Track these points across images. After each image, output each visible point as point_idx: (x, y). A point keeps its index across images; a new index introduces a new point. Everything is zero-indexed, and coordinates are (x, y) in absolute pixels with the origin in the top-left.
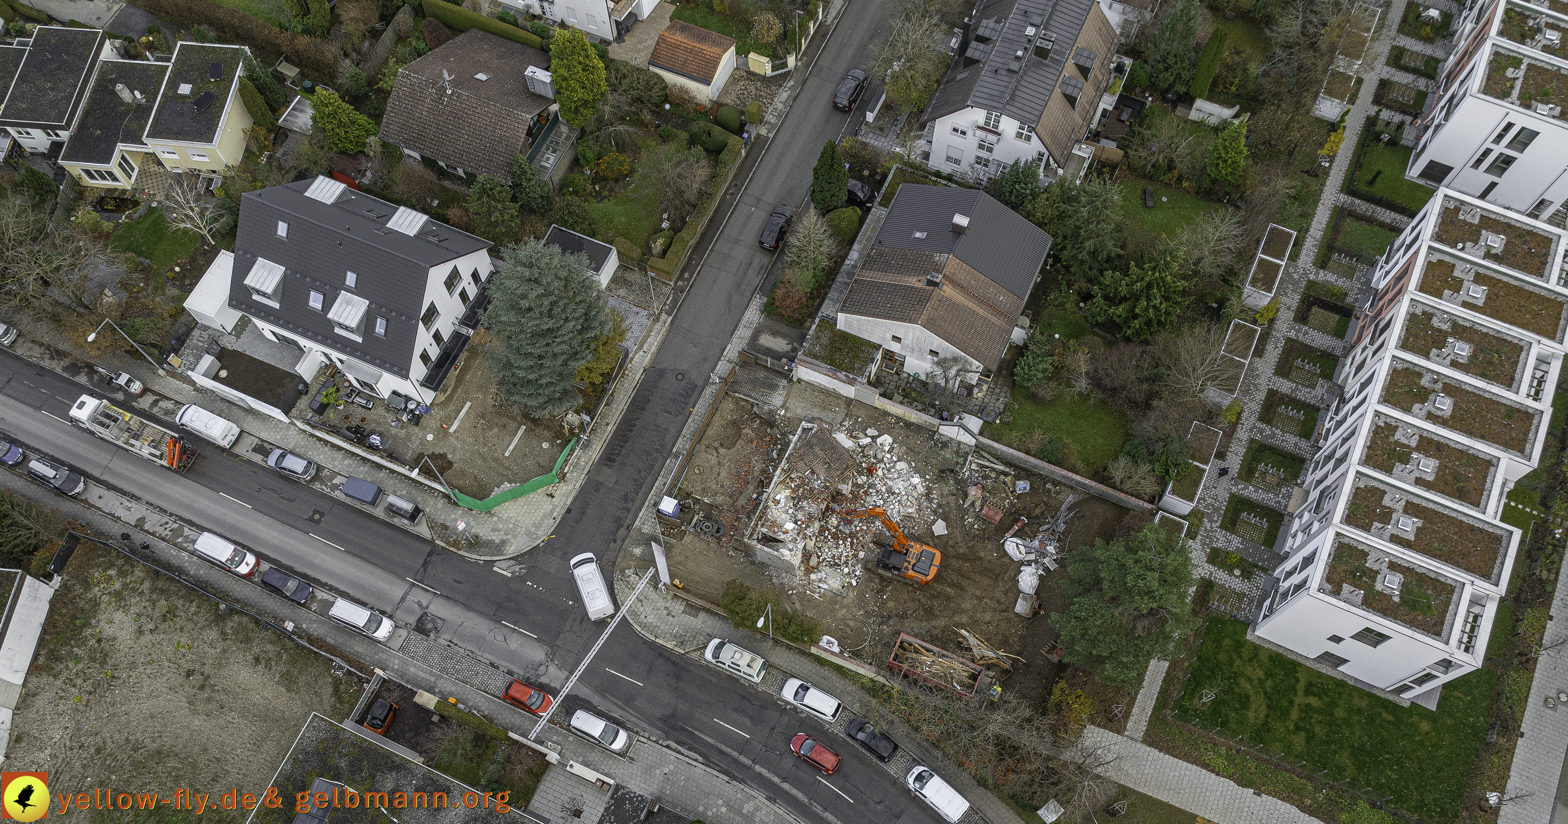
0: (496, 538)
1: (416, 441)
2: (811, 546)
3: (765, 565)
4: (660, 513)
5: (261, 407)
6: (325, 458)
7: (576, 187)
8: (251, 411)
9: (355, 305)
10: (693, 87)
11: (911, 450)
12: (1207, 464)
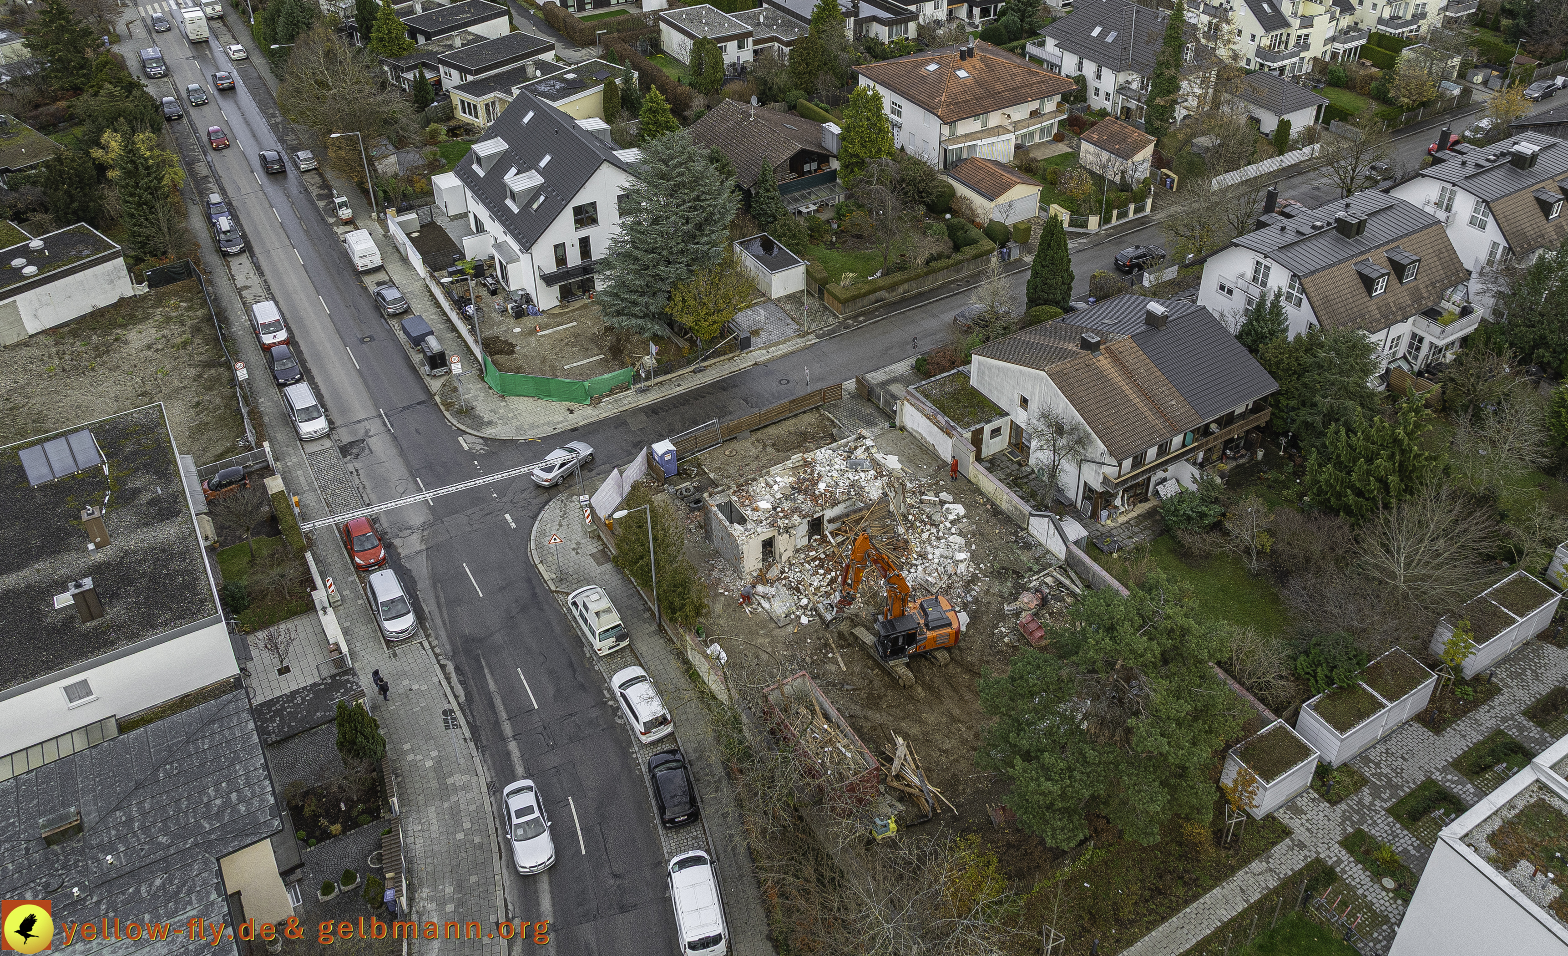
0: (487, 417)
1: (503, 328)
2: (784, 558)
3: (717, 553)
4: (651, 455)
5: (415, 259)
6: (420, 307)
7: (816, 232)
8: (405, 260)
9: (532, 180)
10: (978, 201)
11: (982, 534)
12: (1391, 700)
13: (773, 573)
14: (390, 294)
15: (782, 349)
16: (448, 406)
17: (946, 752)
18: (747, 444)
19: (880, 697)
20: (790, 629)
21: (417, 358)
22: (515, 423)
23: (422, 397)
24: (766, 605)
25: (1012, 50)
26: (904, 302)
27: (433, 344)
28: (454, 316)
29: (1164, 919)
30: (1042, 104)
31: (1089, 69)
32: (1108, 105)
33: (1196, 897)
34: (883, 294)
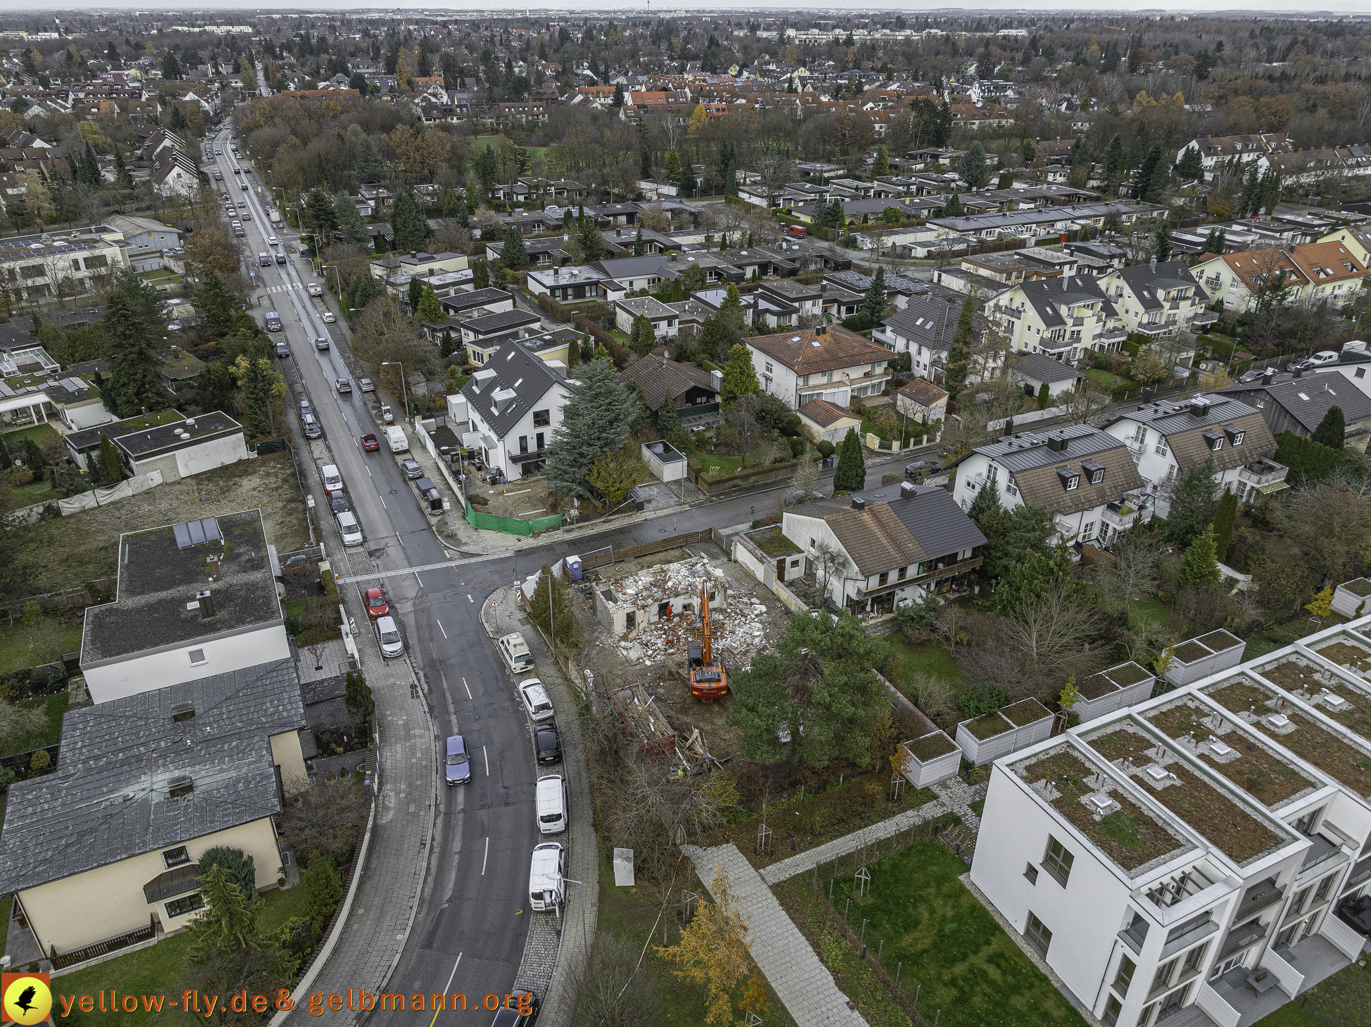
0: (464, 541)
1: (482, 490)
2: (641, 627)
3: (599, 623)
4: (565, 564)
5: (430, 445)
6: (431, 475)
7: (702, 443)
8: (424, 447)
9: (510, 394)
10: (815, 428)
11: (775, 624)
12: (1019, 725)
13: (633, 635)
14: (411, 465)
15: (666, 512)
16: (440, 533)
17: (725, 740)
18: (630, 565)
19: (689, 708)
20: (638, 667)
21: (424, 504)
22: (482, 545)
23: (425, 527)
24: (625, 653)
25: (864, 335)
26: (753, 488)
27: (435, 493)
28: (450, 480)
29: (842, 835)
30: (873, 368)
31: (913, 348)
32: (925, 374)
33: (866, 826)
34: (738, 482)
